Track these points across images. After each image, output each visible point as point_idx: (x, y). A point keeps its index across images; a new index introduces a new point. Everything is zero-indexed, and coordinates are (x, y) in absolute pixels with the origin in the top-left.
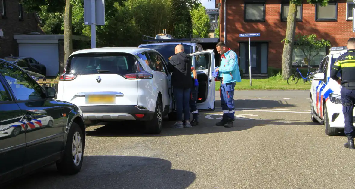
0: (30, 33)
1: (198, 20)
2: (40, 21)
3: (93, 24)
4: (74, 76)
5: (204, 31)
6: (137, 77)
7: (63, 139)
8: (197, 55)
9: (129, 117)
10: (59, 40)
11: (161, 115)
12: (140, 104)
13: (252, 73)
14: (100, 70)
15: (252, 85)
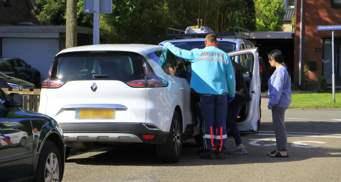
0: (19, 24)
1: (265, 6)
2: (34, 6)
3: (95, 12)
4: (61, 82)
5: (275, 22)
6: (146, 85)
7: (33, 160)
8: (242, 55)
9: (133, 138)
10: (60, 34)
11: (180, 137)
12: (149, 121)
13: (336, 85)
14: (96, 75)
15: (337, 101)
